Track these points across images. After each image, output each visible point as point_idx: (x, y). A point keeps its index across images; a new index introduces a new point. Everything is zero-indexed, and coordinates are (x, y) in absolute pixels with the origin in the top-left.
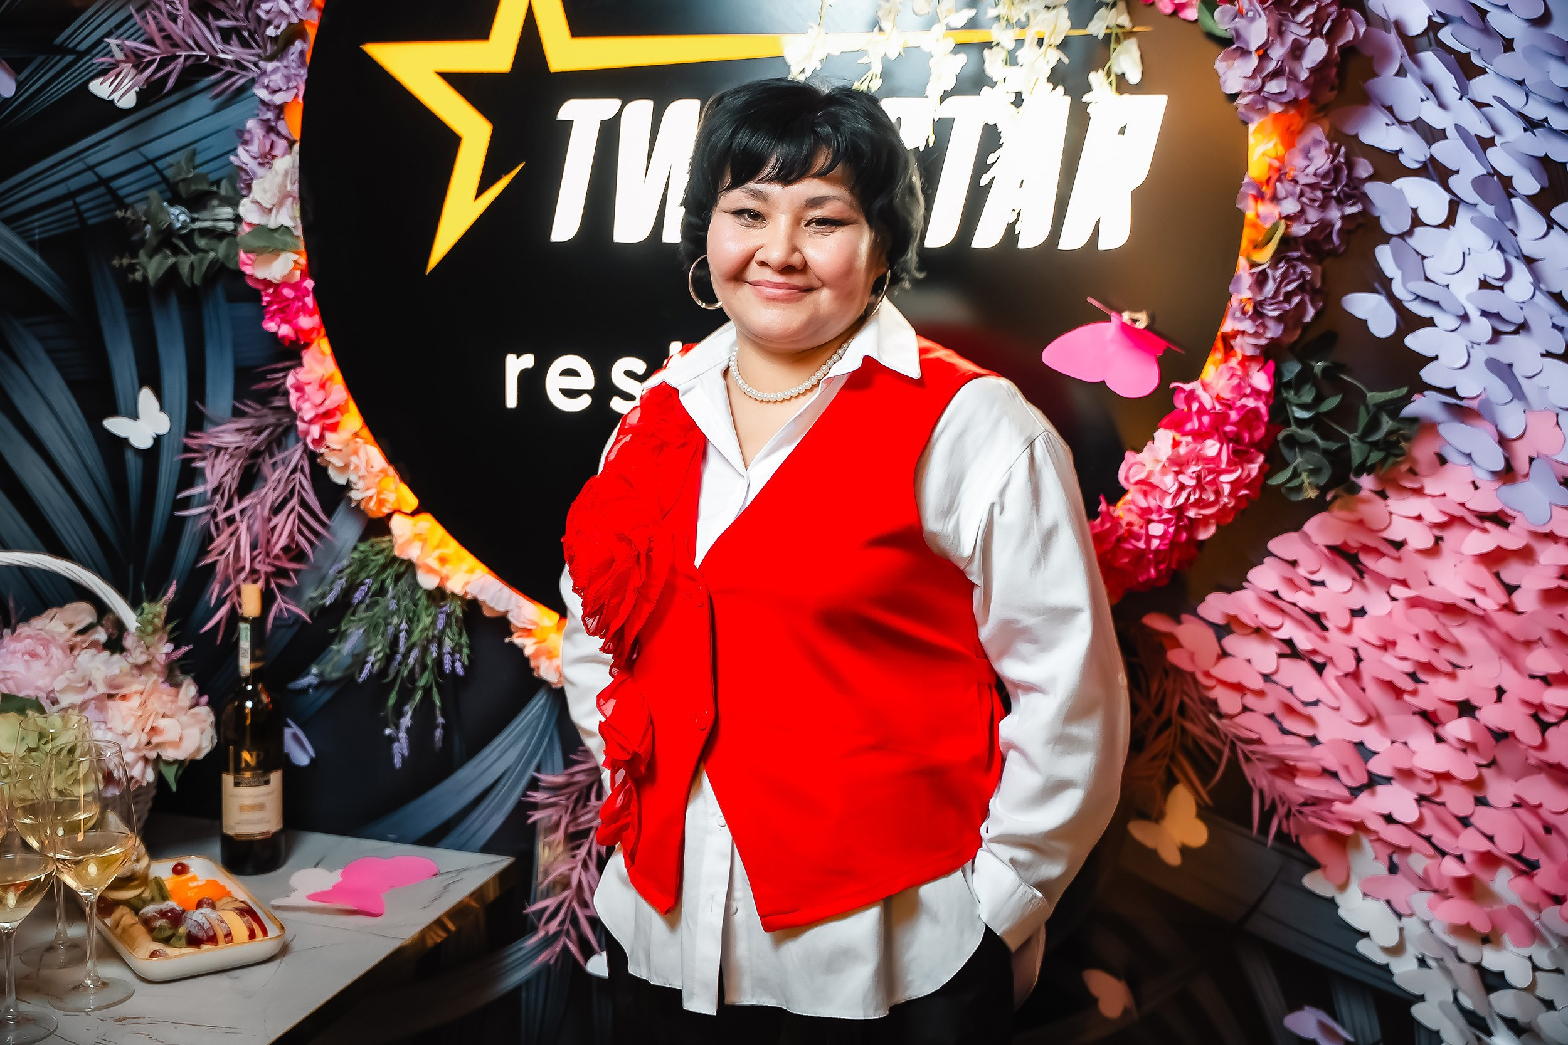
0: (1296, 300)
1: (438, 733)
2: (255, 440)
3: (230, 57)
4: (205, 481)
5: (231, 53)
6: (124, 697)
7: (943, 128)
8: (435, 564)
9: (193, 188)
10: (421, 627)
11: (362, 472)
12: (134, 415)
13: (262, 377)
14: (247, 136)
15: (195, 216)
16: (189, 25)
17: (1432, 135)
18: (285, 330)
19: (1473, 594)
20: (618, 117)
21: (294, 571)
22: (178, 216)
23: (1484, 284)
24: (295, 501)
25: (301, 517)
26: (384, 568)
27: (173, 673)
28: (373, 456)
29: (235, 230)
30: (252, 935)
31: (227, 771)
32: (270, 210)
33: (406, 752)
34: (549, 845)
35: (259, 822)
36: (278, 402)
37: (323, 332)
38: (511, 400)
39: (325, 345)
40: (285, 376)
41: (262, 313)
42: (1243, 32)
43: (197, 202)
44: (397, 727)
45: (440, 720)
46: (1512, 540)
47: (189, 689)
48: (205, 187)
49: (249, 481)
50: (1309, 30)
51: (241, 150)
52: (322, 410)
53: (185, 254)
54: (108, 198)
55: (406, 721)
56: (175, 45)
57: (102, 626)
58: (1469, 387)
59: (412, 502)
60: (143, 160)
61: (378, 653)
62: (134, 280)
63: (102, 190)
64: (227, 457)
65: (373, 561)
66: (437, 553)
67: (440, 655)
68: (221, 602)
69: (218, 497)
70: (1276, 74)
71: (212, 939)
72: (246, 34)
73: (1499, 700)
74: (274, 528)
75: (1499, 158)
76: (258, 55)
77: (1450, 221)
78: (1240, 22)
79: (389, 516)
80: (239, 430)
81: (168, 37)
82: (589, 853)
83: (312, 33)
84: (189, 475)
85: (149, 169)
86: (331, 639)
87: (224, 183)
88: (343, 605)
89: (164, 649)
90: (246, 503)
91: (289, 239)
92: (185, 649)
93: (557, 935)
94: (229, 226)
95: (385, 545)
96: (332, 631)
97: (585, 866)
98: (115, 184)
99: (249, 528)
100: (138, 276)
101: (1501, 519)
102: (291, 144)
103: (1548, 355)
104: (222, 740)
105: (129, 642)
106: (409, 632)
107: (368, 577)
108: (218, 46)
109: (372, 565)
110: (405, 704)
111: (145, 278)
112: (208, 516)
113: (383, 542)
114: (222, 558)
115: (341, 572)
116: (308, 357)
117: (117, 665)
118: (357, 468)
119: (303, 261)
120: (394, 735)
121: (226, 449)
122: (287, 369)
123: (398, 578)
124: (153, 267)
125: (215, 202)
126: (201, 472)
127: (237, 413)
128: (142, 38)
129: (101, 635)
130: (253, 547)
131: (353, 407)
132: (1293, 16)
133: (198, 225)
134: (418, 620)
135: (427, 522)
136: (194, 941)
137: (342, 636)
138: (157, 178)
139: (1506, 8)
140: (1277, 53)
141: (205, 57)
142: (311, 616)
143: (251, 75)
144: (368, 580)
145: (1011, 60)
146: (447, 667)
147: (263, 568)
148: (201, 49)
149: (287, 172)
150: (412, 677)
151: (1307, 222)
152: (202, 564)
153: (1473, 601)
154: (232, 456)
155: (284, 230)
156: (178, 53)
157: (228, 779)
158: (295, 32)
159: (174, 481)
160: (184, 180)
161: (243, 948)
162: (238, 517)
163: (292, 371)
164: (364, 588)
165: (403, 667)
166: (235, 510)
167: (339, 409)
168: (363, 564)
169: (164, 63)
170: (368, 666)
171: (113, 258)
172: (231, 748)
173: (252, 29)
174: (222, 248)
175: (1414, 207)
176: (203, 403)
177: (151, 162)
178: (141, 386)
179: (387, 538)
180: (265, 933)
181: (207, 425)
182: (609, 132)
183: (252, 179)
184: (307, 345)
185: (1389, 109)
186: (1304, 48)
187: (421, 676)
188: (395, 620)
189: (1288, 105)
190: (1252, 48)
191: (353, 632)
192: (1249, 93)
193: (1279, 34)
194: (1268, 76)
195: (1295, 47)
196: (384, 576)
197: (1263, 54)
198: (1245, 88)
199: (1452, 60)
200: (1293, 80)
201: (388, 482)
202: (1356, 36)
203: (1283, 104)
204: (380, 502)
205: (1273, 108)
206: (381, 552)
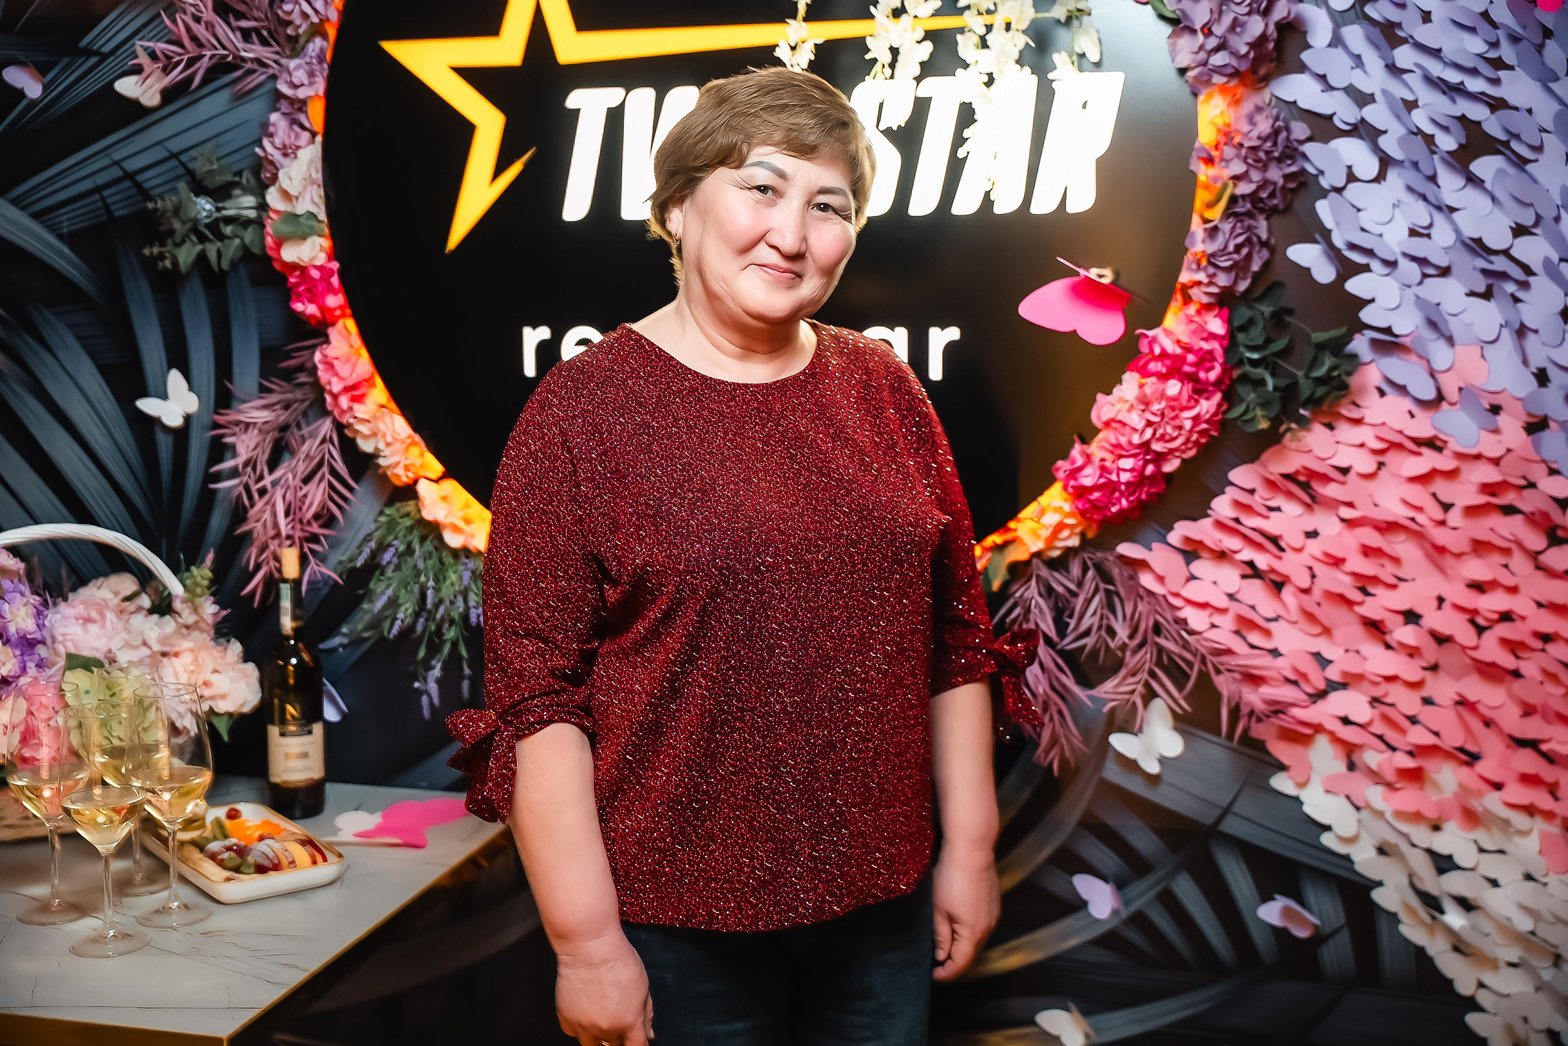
0: (1245, 251)
1: (466, 684)
2: (282, 414)
3: (251, 55)
4: (235, 455)
5: (252, 51)
6: (176, 655)
7: (922, 106)
8: (461, 524)
9: (218, 178)
10: (448, 582)
11: (389, 439)
12: (164, 396)
13: (288, 356)
14: (271, 129)
15: (220, 205)
16: (213, 26)
17: (1362, 99)
18: (312, 309)
19: (1411, 513)
20: (622, 105)
21: (323, 535)
22: (204, 206)
23: (1413, 233)
24: (325, 469)
25: (331, 486)
26: (410, 529)
27: (222, 631)
28: (399, 426)
29: (259, 217)
30: (314, 862)
31: (273, 723)
32: (297, 198)
33: (436, 701)
35: (304, 769)
36: (303, 378)
37: (348, 311)
38: (530, 369)
39: (350, 324)
40: (313, 354)
41: (288, 295)
42: (1188, 11)
43: (221, 193)
44: (425, 680)
45: (467, 671)
46: (1444, 462)
47: (236, 647)
48: (229, 177)
49: (279, 452)
50: (1248, 9)
51: (266, 143)
52: (350, 382)
53: (210, 241)
54: (134, 191)
55: (436, 672)
56: (199, 44)
57: (146, 593)
58: (1406, 324)
59: (437, 468)
60: (167, 154)
61: (407, 609)
62: (165, 268)
63: (128, 184)
64: (256, 432)
65: (398, 523)
66: (461, 514)
67: (467, 608)
68: (258, 567)
69: (249, 469)
70: (1217, 49)
71: (277, 867)
72: (265, 33)
73: (1439, 607)
74: (305, 496)
75: (1419, 118)
76: (277, 53)
77: (1380, 178)
78: (1186, 5)
79: (416, 481)
80: (266, 407)
81: (194, 38)
83: (332, 32)
84: (219, 450)
85: (174, 162)
86: (360, 600)
87: (245, 175)
88: (373, 567)
89: (210, 609)
90: (278, 473)
91: (314, 223)
92: (225, 613)
94: (252, 214)
95: (410, 509)
96: (361, 592)
98: (140, 178)
99: (284, 497)
100: (168, 263)
101: (1434, 444)
102: (314, 134)
103: (1472, 294)
104: (267, 694)
105: (177, 605)
106: (437, 590)
107: (396, 538)
108: (240, 45)
109: (399, 527)
110: (433, 658)
111: (175, 263)
112: (241, 488)
113: (409, 506)
114: (259, 525)
115: (370, 535)
116: (333, 333)
117: (169, 624)
118: (384, 436)
119: (326, 243)
120: (422, 688)
121: (255, 423)
122: (313, 348)
123: (423, 540)
124: (186, 255)
125: (237, 192)
126: (233, 448)
127: (264, 390)
128: (165, 39)
129: (145, 601)
130: (287, 514)
131: (379, 381)
133: (225, 213)
134: (444, 578)
135: (452, 487)
136: (261, 869)
137: (369, 595)
138: (182, 171)
140: (1219, 30)
141: (227, 56)
142: (340, 576)
143: (271, 71)
144: (395, 542)
145: (984, 44)
146: (473, 620)
147: (298, 534)
148: (224, 48)
149: (311, 162)
150: (439, 633)
151: (1251, 182)
152: (238, 532)
153: (1413, 519)
154: (260, 431)
155: (312, 216)
156: (204, 53)
157: (274, 731)
158: (318, 30)
159: (204, 458)
160: (210, 172)
161: (307, 874)
162: (269, 487)
163: (319, 348)
164: (392, 550)
165: (430, 623)
166: (267, 481)
167: (369, 382)
168: (392, 525)
169: (191, 62)
170: (398, 623)
171: (144, 247)
172: (276, 701)
173: (273, 29)
174: (249, 235)
175: (1349, 164)
176: (231, 381)
177: (175, 156)
178: (170, 367)
179: (411, 503)
180: (325, 860)
181: (235, 404)
182: (615, 118)
183: (277, 169)
184: (333, 324)
185: (1323, 78)
186: (1243, 25)
187: (448, 630)
188: (423, 579)
189: (1231, 76)
190: (1198, 26)
191: (382, 593)
192: (1197, 67)
193: (1221, 13)
194: (1211, 51)
195: (1235, 24)
196: (410, 538)
197: (1207, 31)
198: (1193, 62)
199: (1376, 32)
200: (1234, 54)
201: (415, 451)
202: (1289, 13)
203: (1226, 75)
204: (407, 468)
205: (1218, 79)
206: (407, 515)
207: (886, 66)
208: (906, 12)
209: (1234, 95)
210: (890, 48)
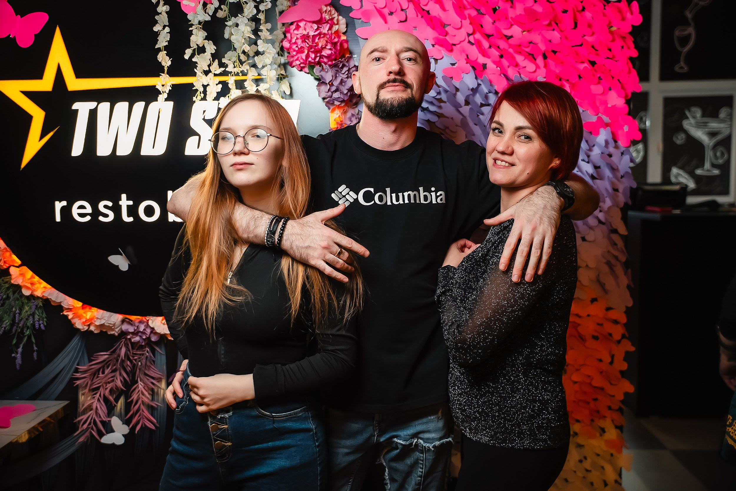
1: (35, 354)
8: (29, 286)
10: (25, 311)
20: (96, 108)
26: (8, 288)
28: (1, 244)
33: (20, 362)
34: (83, 394)
38: (58, 219)
42: (324, 76)
44: (17, 353)
45: (35, 348)
50: (347, 76)
55: (20, 350)
59: (18, 262)
61: (7, 323)
65: (3, 286)
66: (29, 281)
67: (34, 322)
70: (336, 91)
78: (323, 73)
79: (9, 268)
82: (100, 395)
93: (87, 429)
95: (8, 280)
97: (99, 400)
106: (20, 314)
109: (3, 288)
110: (20, 343)
113: (7, 279)
120: (16, 356)
123: (14, 293)
132: (341, 71)
134: (23, 309)
135: (25, 269)
140: (336, 83)
146: (37, 326)
150: (22, 332)
165: (18, 328)
170: (3, 329)
179: (9, 277)
182: (93, 114)
186: (345, 82)
187: (26, 331)
188: (14, 309)
189: (341, 102)
190: (327, 82)
192: (328, 98)
193: (336, 77)
194: (333, 92)
195: (342, 82)
196: (8, 292)
197: (331, 84)
198: (326, 96)
200: (342, 93)
201: (8, 254)
203: (339, 101)
204: (5, 262)
205: (336, 103)
206: (7, 282)
207: (202, 93)
208: (211, 72)
209: (344, 110)
210: (203, 85)
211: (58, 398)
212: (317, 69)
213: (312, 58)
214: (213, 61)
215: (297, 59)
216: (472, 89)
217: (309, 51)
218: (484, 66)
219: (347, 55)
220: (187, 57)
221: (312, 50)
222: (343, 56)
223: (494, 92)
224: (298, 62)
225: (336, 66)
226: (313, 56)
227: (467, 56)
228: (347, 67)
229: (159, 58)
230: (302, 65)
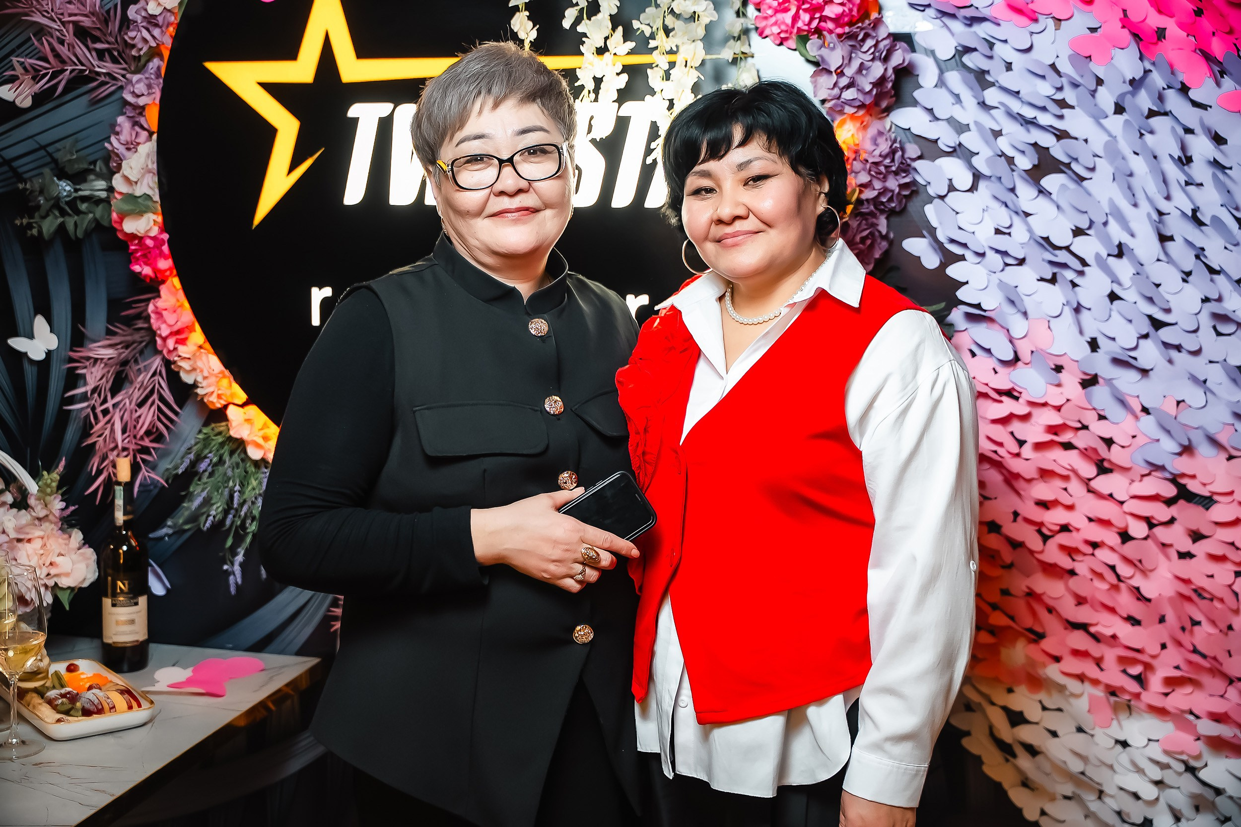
0: (869, 242)
2: (124, 352)
3: (104, 71)
4: (85, 384)
5: (104, 67)
6: (29, 541)
7: (622, 124)
8: (260, 441)
9: (76, 166)
10: (250, 488)
11: (206, 374)
12: (31, 336)
13: (129, 306)
14: (118, 129)
15: (78, 187)
16: (74, 47)
17: (961, 128)
18: (147, 270)
19: (995, 448)
20: (391, 115)
21: (154, 448)
22: (65, 187)
23: (998, 232)
24: (155, 396)
25: (159, 408)
26: (222, 445)
27: (67, 523)
28: (214, 363)
29: (108, 197)
30: (130, 707)
31: (106, 596)
32: (136, 183)
33: (239, 581)
35: (131, 633)
36: (141, 324)
37: (175, 272)
38: (316, 320)
39: (176, 281)
40: (148, 305)
41: (130, 258)
42: (826, 57)
43: (78, 178)
44: (232, 564)
46: (1020, 408)
47: (77, 536)
48: (85, 166)
49: (119, 383)
50: (872, 56)
51: (113, 139)
52: (176, 328)
53: (69, 215)
54: (10, 174)
55: (240, 558)
56: (63, 62)
57: (10, 491)
58: (991, 302)
59: (242, 396)
60: (37, 146)
61: (218, 508)
62: (32, 235)
63: (5, 168)
64: (102, 365)
65: (213, 440)
66: (261, 433)
68: (99, 472)
69: (96, 395)
70: (848, 87)
71: (100, 711)
72: (116, 54)
73: (1015, 520)
74: (140, 417)
75: (1003, 144)
76: (124, 69)
77: (973, 189)
78: (824, 52)
79: (226, 407)
80: (111, 346)
81: (57, 56)
83: (166, 54)
84: (73, 379)
85: (42, 153)
86: (182, 499)
87: (99, 164)
88: (191, 474)
89: (57, 504)
90: (117, 399)
91: (150, 203)
92: (72, 508)
94: (103, 195)
95: (222, 429)
96: (183, 493)
98: (15, 164)
99: (122, 418)
100: (35, 232)
101: (1010, 393)
102: (151, 134)
103: (1042, 280)
104: (102, 574)
105: (32, 501)
106: (242, 493)
107: (210, 452)
108: (95, 63)
109: (213, 443)
110: (239, 546)
111: (40, 232)
112: (89, 410)
113: (220, 426)
114: (101, 439)
115: (190, 449)
116: (163, 290)
117: (24, 517)
118: (202, 371)
119: (160, 219)
120: (230, 569)
121: (102, 359)
122: (148, 300)
123: (232, 453)
124: (49, 226)
125: (92, 177)
126: (83, 377)
127: (110, 333)
128: (36, 56)
129: (9, 498)
130: (124, 431)
131: (198, 327)
132: (861, 46)
133: (81, 193)
134: (248, 484)
135: (254, 411)
136: (87, 713)
137: (189, 496)
138: (48, 159)
139: (1005, 41)
140: (849, 71)
141: (85, 70)
142: (167, 481)
143: (120, 84)
144: (210, 455)
145: (667, 76)
147: (132, 447)
148: (82, 64)
149: (148, 155)
150: (243, 526)
151: (874, 189)
152: (84, 444)
153: (995, 452)
154: (106, 364)
155: (148, 197)
156: (66, 68)
157: (107, 602)
158: (155, 52)
159: (62, 384)
160: (70, 161)
161: (124, 717)
162: (111, 409)
163: (152, 301)
164: (207, 461)
165: (236, 519)
166: (109, 405)
167: (190, 329)
168: (207, 441)
169: (54, 75)
170: (211, 518)
171: (16, 218)
172: (109, 578)
173: (121, 50)
174: (99, 211)
175: (950, 178)
176: (84, 326)
177: (43, 147)
179: (224, 424)
180: (139, 706)
181: (86, 342)
182: (385, 126)
183: (121, 160)
184: (163, 282)
185: (930, 111)
186: (868, 69)
187: (250, 524)
188: (231, 484)
189: (859, 107)
190: (833, 69)
191: (199, 493)
192: (832, 100)
193: (850, 59)
194: (844, 88)
195: (862, 67)
196: (222, 451)
197: (840, 73)
198: (829, 95)
199: (971, 77)
200: (861, 91)
201: (225, 382)
202: (904, 60)
203: (854, 107)
204: (219, 396)
205: (849, 110)
206: (220, 433)
207: (591, 92)
208: (608, 50)
209: (862, 123)
210: (595, 78)
211: (299, 653)
212: (813, 45)
213: (803, 22)
214: (614, 29)
215: (775, 23)
216: (1132, 82)
217: (799, 8)
218: (1161, 34)
219: (874, 15)
220: (567, 24)
221: (806, 6)
222: (867, 15)
223: (1179, 86)
224: (776, 30)
225: (852, 36)
226: (806, 17)
227: (1124, 11)
228: (873, 37)
229: (514, 26)
230: (783, 35)
